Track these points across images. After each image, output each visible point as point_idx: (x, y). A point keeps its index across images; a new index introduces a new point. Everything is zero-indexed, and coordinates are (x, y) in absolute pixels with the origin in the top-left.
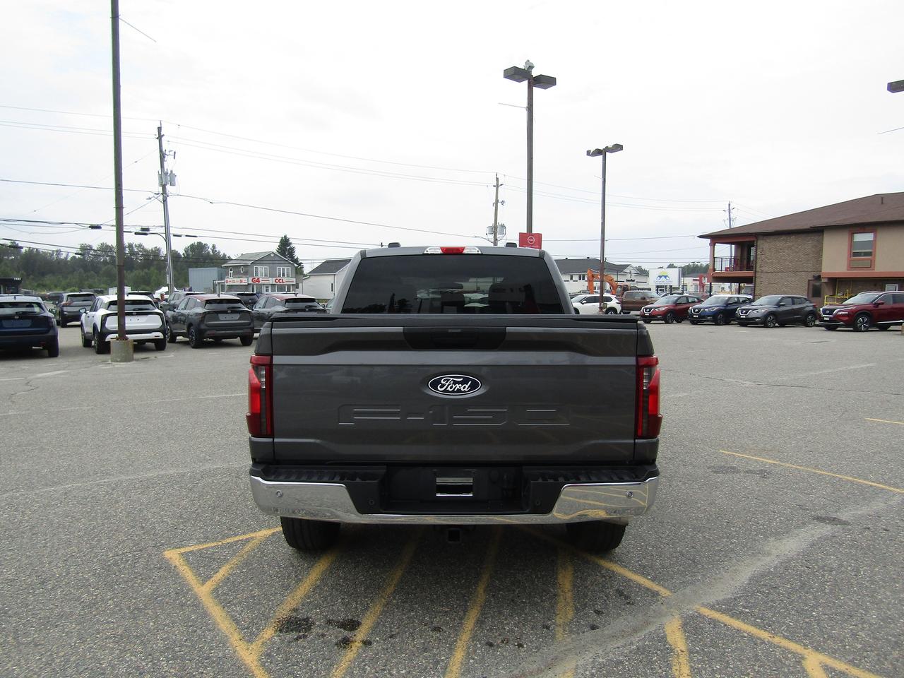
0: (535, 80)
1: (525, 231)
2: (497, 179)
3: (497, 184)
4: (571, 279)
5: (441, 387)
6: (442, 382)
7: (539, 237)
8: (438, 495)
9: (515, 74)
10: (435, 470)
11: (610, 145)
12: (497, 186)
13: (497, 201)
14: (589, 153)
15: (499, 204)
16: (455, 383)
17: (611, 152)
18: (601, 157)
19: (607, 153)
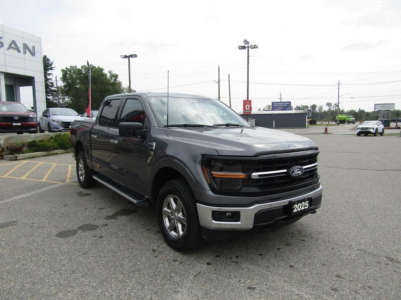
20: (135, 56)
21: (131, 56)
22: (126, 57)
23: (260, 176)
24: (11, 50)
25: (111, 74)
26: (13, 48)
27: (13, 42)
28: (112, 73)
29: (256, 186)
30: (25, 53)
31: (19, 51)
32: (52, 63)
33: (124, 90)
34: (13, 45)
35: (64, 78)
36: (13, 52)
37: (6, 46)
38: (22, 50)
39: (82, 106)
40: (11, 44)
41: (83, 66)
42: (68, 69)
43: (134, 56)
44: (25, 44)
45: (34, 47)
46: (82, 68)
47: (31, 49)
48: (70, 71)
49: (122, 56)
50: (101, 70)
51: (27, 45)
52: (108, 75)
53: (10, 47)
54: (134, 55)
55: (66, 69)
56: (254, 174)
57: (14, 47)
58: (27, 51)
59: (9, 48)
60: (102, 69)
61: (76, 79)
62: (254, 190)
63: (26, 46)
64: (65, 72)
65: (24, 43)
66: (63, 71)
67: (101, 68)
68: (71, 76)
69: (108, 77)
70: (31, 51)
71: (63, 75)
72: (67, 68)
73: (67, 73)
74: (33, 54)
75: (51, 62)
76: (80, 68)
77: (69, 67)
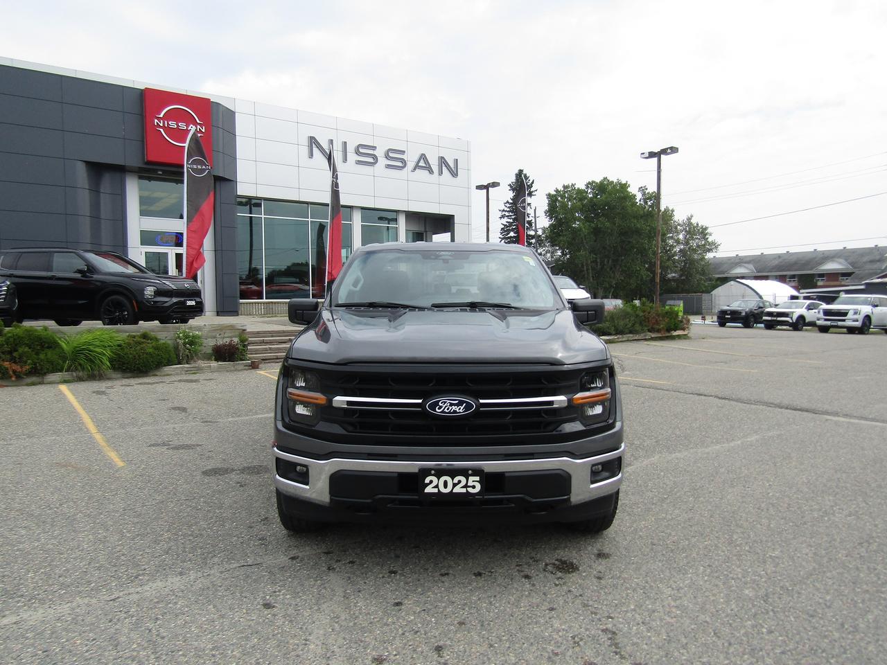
20: (674, 150)
21: (664, 151)
22: (652, 155)
23: (349, 403)
24: (417, 171)
25: (644, 194)
26: (422, 167)
27: (423, 157)
28: (647, 191)
29: (341, 424)
30: (441, 173)
31: (431, 172)
32: (533, 182)
33: (679, 227)
34: (423, 163)
35: (552, 211)
36: (423, 174)
37: (411, 165)
38: (435, 168)
39: (583, 266)
40: (419, 161)
41: (589, 183)
42: (560, 192)
43: (669, 151)
44: (442, 158)
45: (457, 160)
46: (587, 187)
47: (452, 165)
48: (563, 197)
49: (643, 154)
50: (624, 187)
51: (445, 159)
52: (639, 196)
53: (417, 167)
54: (671, 148)
55: (555, 193)
56: (338, 398)
57: (424, 165)
58: (444, 168)
59: (415, 169)
60: (625, 184)
61: (574, 209)
62: (337, 429)
63: (442, 161)
64: (552, 199)
65: (440, 156)
66: (549, 196)
67: (624, 182)
68: (564, 206)
69: (637, 201)
70: (452, 170)
71: (549, 205)
72: (557, 191)
73: (557, 199)
74: (454, 174)
75: (530, 182)
76: (583, 187)
77: (560, 188)
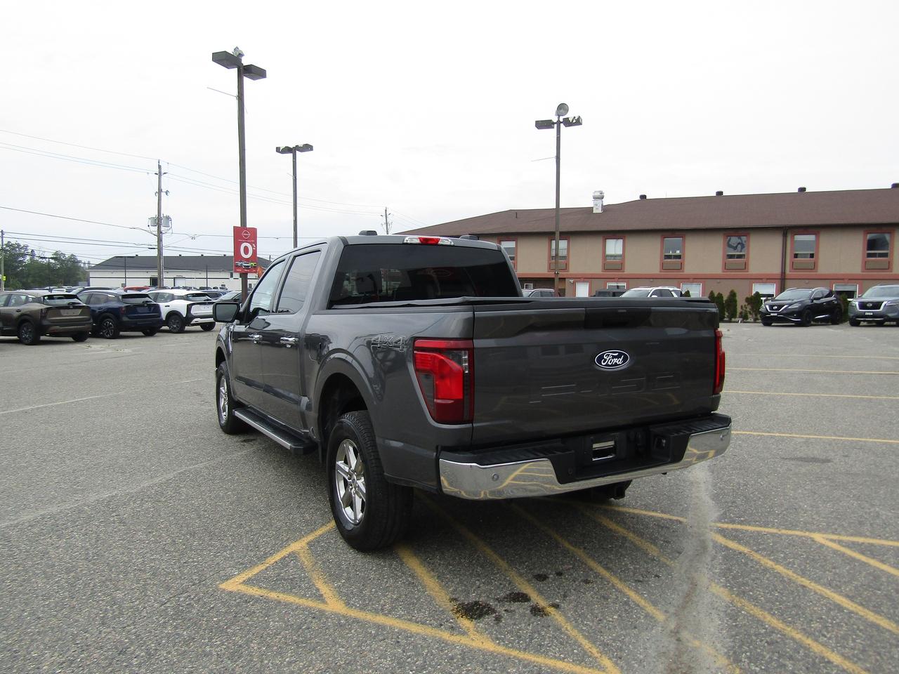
0: (244, 69)
1: (238, 224)
2: (160, 167)
3: (160, 172)
4: (232, 276)
5: (604, 362)
6: (605, 357)
7: (254, 231)
8: (594, 460)
9: (226, 59)
10: (592, 438)
11: (301, 144)
12: (160, 174)
13: (160, 191)
14: (278, 150)
15: (163, 194)
16: (614, 357)
17: (301, 151)
18: (290, 155)
19: (297, 152)
